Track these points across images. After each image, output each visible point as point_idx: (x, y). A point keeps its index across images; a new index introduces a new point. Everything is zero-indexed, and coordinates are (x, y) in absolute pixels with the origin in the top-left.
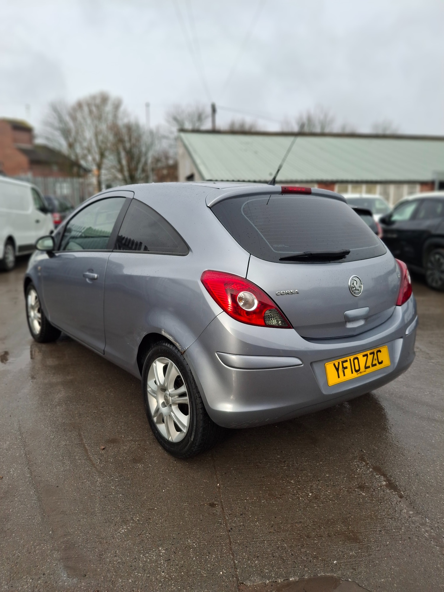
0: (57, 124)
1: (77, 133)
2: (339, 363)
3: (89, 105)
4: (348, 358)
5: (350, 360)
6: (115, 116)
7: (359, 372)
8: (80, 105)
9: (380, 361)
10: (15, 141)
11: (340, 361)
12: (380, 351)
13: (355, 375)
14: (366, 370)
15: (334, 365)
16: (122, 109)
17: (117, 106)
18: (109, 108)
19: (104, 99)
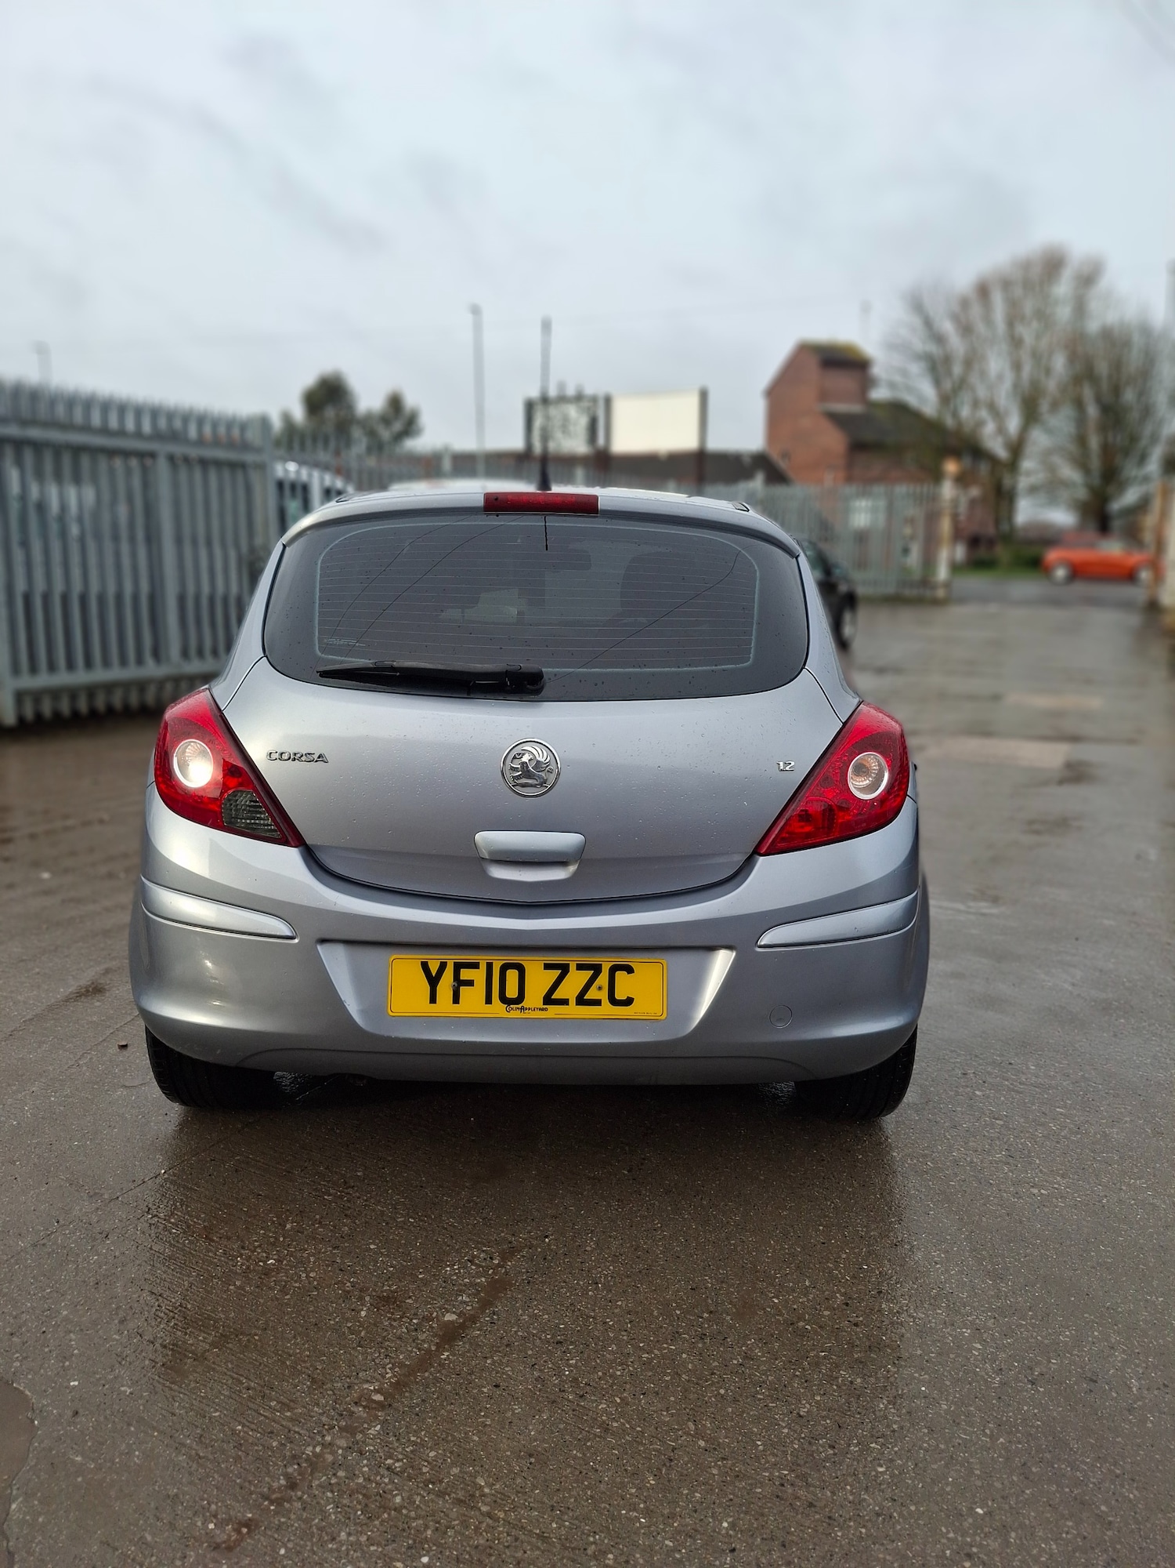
0: (920, 344)
1: (968, 363)
2: (443, 966)
3: (1006, 284)
4: (482, 959)
5: (490, 966)
6: (1080, 308)
7: (520, 1006)
8: (983, 291)
9: (620, 995)
10: (824, 396)
11: (451, 958)
12: (629, 970)
13: (498, 1008)
14: (545, 1006)
15: (425, 966)
16: (1104, 283)
17: (1088, 278)
18: (1063, 288)
19: (1052, 264)
